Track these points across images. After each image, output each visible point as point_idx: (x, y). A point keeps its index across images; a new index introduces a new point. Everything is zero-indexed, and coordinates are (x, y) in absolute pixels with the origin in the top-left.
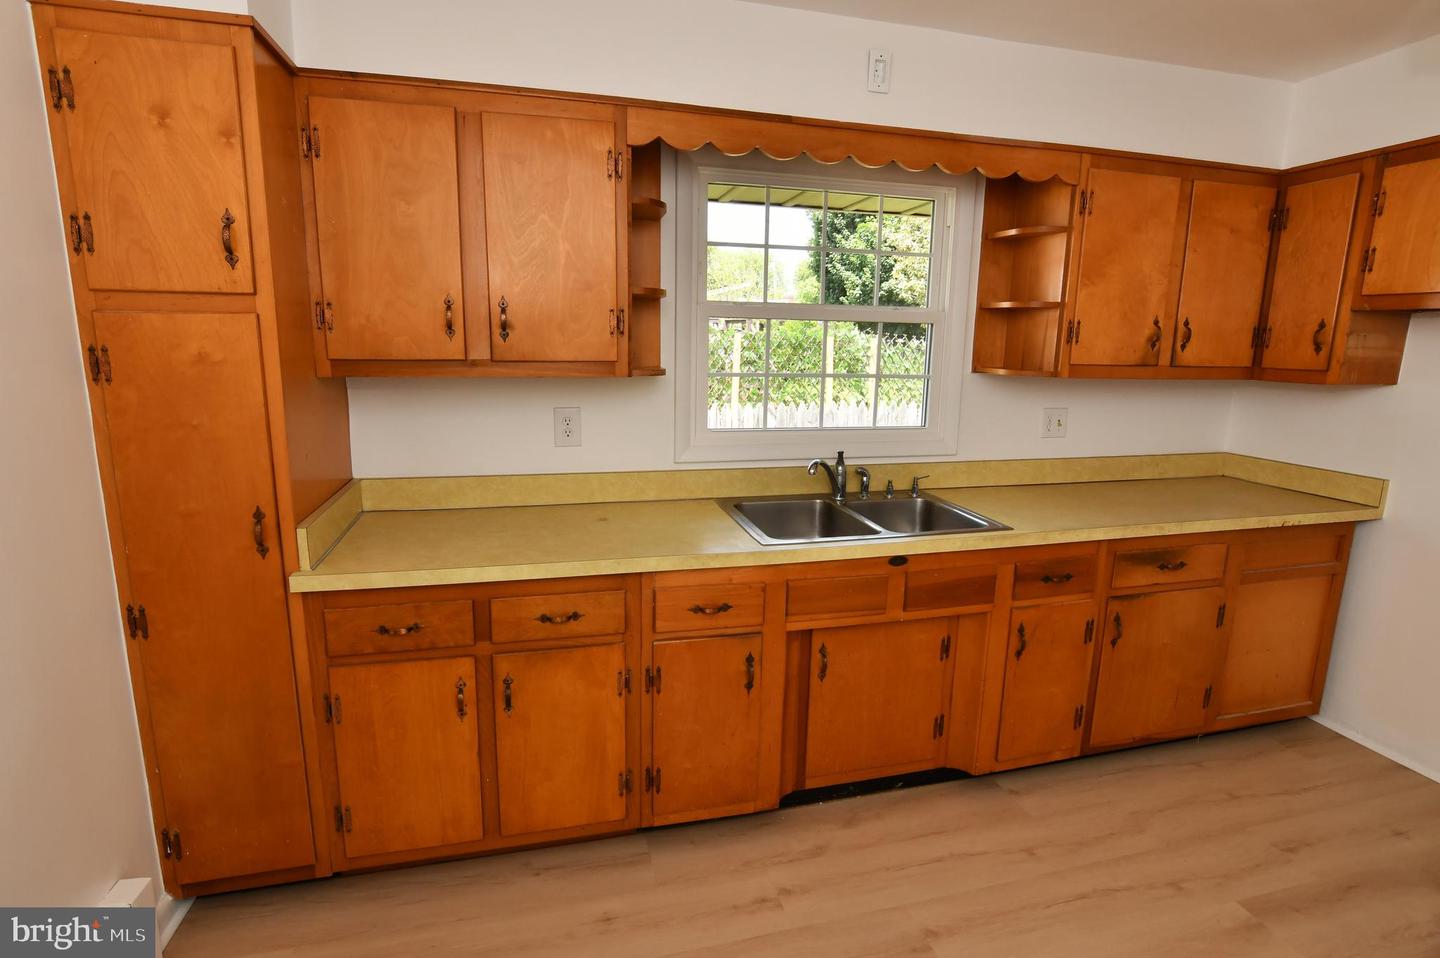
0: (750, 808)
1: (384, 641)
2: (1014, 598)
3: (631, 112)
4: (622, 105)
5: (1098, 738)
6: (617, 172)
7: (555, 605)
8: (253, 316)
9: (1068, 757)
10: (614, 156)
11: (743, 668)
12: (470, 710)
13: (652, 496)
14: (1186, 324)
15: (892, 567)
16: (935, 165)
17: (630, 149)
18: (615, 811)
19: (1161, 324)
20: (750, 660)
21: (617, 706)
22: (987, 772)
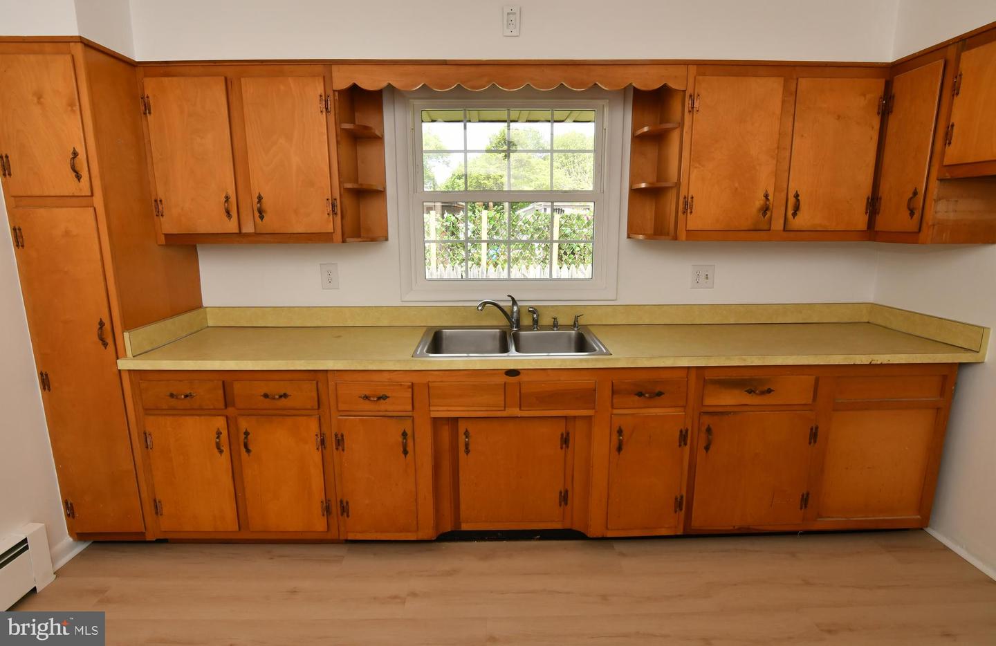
0: (412, 537)
1: (173, 402)
2: (613, 407)
3: (335, 68)
4: (329, 64)
5: (698, 523)
6: (327, 109)
7: (274, 388)
8: (92, 209)
9: (672, 534)
10: (325, 98)
11: (400, 439)
12: (226, 449)
13: (385, 323)
14: (797, 196)
15: (508, 377)
16: (596, 84)
17: (337, 93)
18: (319, 525)
19: (770, 198)
20: (404, 434)
21: (317, 456)
22: (600, 536)
